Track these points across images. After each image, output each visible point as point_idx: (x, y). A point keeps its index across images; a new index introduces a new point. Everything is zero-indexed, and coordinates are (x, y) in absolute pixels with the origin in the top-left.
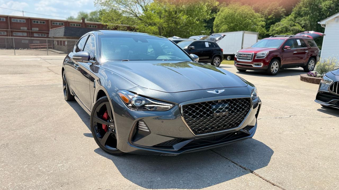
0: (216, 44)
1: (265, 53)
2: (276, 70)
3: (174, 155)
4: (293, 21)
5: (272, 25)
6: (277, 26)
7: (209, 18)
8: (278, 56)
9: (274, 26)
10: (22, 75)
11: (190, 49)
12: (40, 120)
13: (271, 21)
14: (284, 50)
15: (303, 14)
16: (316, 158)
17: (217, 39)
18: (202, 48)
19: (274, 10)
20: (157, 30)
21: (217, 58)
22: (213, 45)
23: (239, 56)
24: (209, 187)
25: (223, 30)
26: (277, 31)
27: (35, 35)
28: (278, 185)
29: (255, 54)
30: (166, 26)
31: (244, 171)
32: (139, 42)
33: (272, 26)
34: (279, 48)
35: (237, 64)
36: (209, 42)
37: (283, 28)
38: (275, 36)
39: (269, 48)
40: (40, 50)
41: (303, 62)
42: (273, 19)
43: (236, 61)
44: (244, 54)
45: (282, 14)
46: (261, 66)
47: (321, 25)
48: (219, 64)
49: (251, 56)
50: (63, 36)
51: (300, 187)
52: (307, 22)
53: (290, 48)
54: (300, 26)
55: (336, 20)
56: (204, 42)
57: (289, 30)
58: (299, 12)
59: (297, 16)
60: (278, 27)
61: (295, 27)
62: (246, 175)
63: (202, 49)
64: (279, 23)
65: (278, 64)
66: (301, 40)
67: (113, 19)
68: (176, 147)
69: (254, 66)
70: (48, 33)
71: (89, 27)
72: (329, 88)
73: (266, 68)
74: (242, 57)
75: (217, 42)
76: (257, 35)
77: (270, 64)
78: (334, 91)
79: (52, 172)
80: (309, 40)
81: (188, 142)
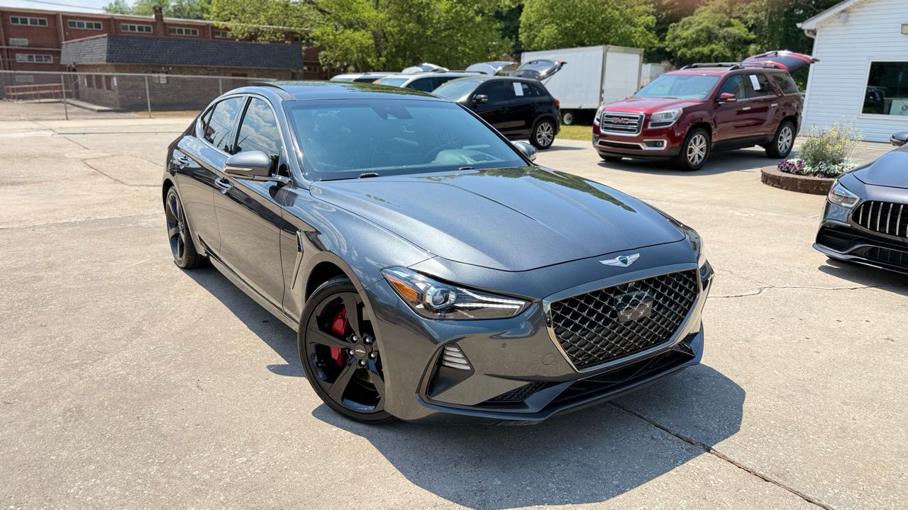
0: (543, 86)
1: (674, 113)
2: (699, 157)
3: (532, 424)
4: (726, 14)
5: (673, 24)
6: (685, 27)
7: (509, 7)
8: (704, 121)
9: (678, 26)
10: (21, 188)
11: (476, 103)
12: (137, 332)
13: (670, 12)
14: (720, 103)
16: (845, 403)
17: (543, 73)
18: (505, 100)
20: (371, 41)
21: (546, 125)
22: (535, 88)
23: (606, 122)
24: (621, 497)
25: (545, 38)
26: (684, 39)
27: (21, 58)
28: (775, 479)
29: (648, 116)
30: (396, 30)
31: (690, 449)
32: (390, 117)
33: (671, 27)
34: (706, 98)
35: (601, 143)
36: (523, 83)
37: (700, 33)
38: (696, 67)
39: (683, 98)
40: (37, 101)
41: (763, 133)
42: (676, 7)
43: (598, 135)
44: (620, 117)
46: (663, 149)
47: (803, 30)
48: (550, 140)
49: (636, 121)
50: (105, 63)
51: (825, 482)
52: (762, 15)
53: (733, 97)
54: (743, 25)
55: (841, 18)
56: (511, 82)
57: (716, 38)
60: (687, 29)
61: (730, 29)
62: (698, 458)
63: (506, 102)
64: (690, 17)
65: (704, 142)
66: (759, 74)
67: (244, 11)
68: (534, 403)
69: (644, 147)
70: (58, 53)
71: (177, 34)
72: (851, 215)
73: (675, 152)
74: (614, 123)
75: (543, 82)
76: (640, 55)
77: (684, 142)
78: (862, 225)
79: (228, 480)
80: (779, 75)
81: (561, 388)
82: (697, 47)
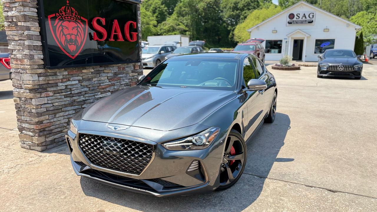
4: (177, 21)
9: (161, 25)
14: (257, 51)
15: (185, 14)
19: (158, 8)
26: (164, 30)
33: (159, 25)
37: (170, 27)
42: (159, 17)
45: (166, 13)
52: (189, 21)
54: (183, 25)
57: (176, 29)
58: (180, 12)
59: (179, 16)
60: (165, 26)
61: (180, 26)
64: (165, 22)
78: (329, 70)
82: (170, 32)
